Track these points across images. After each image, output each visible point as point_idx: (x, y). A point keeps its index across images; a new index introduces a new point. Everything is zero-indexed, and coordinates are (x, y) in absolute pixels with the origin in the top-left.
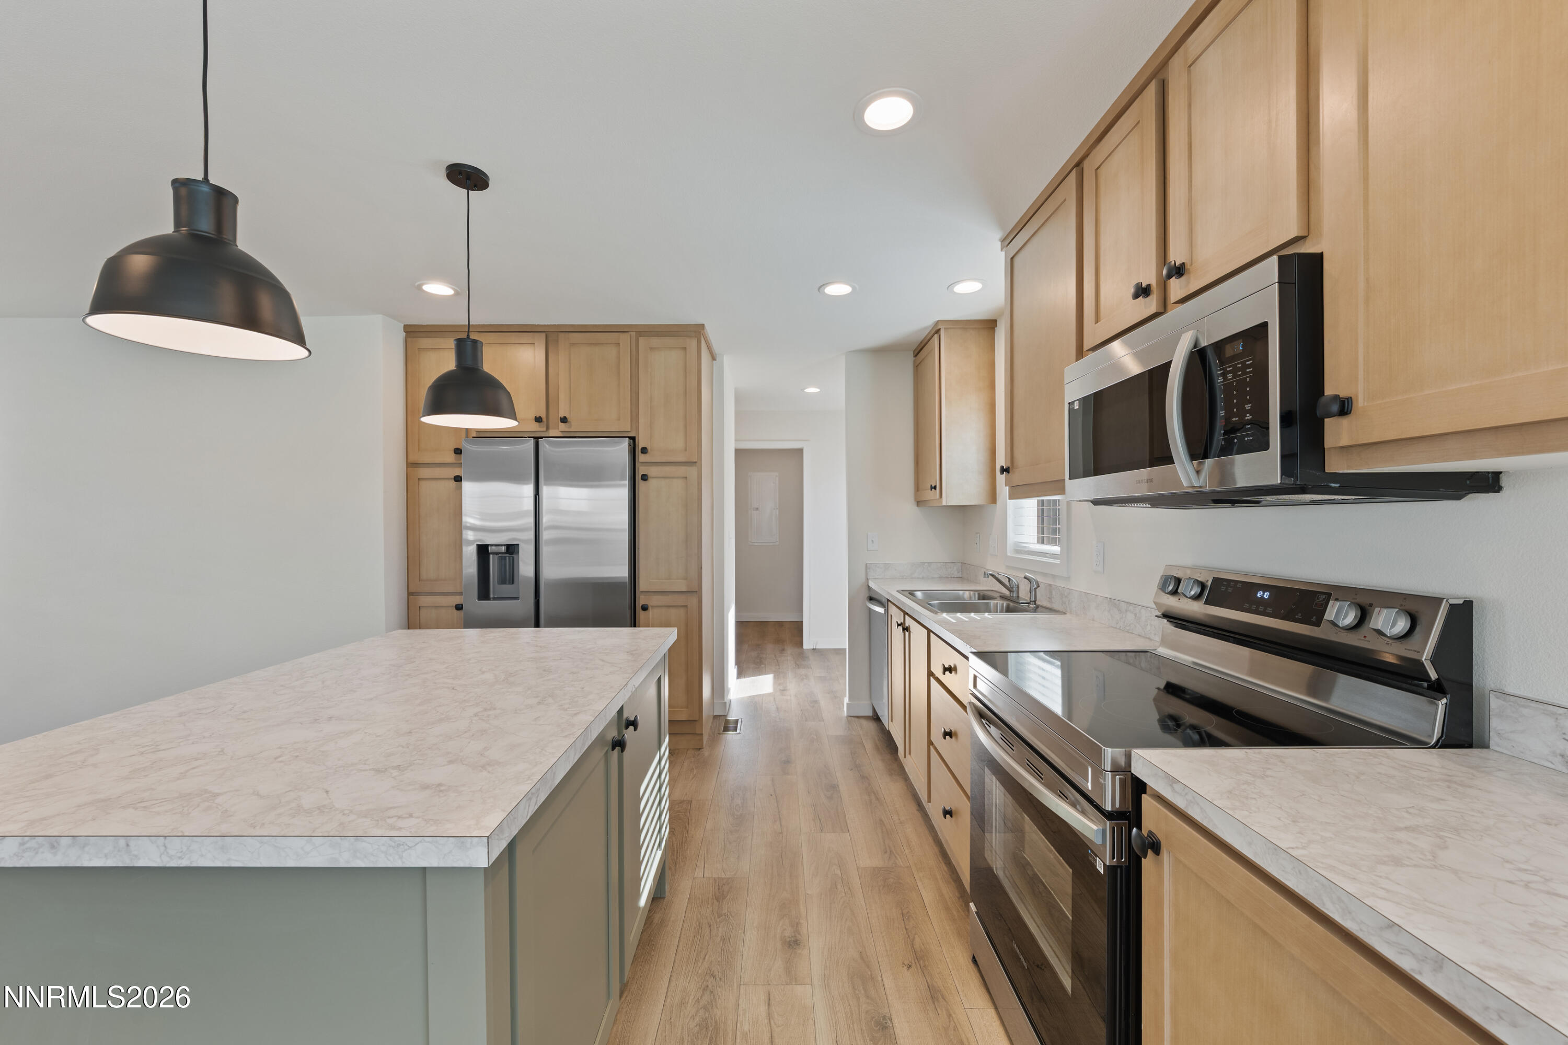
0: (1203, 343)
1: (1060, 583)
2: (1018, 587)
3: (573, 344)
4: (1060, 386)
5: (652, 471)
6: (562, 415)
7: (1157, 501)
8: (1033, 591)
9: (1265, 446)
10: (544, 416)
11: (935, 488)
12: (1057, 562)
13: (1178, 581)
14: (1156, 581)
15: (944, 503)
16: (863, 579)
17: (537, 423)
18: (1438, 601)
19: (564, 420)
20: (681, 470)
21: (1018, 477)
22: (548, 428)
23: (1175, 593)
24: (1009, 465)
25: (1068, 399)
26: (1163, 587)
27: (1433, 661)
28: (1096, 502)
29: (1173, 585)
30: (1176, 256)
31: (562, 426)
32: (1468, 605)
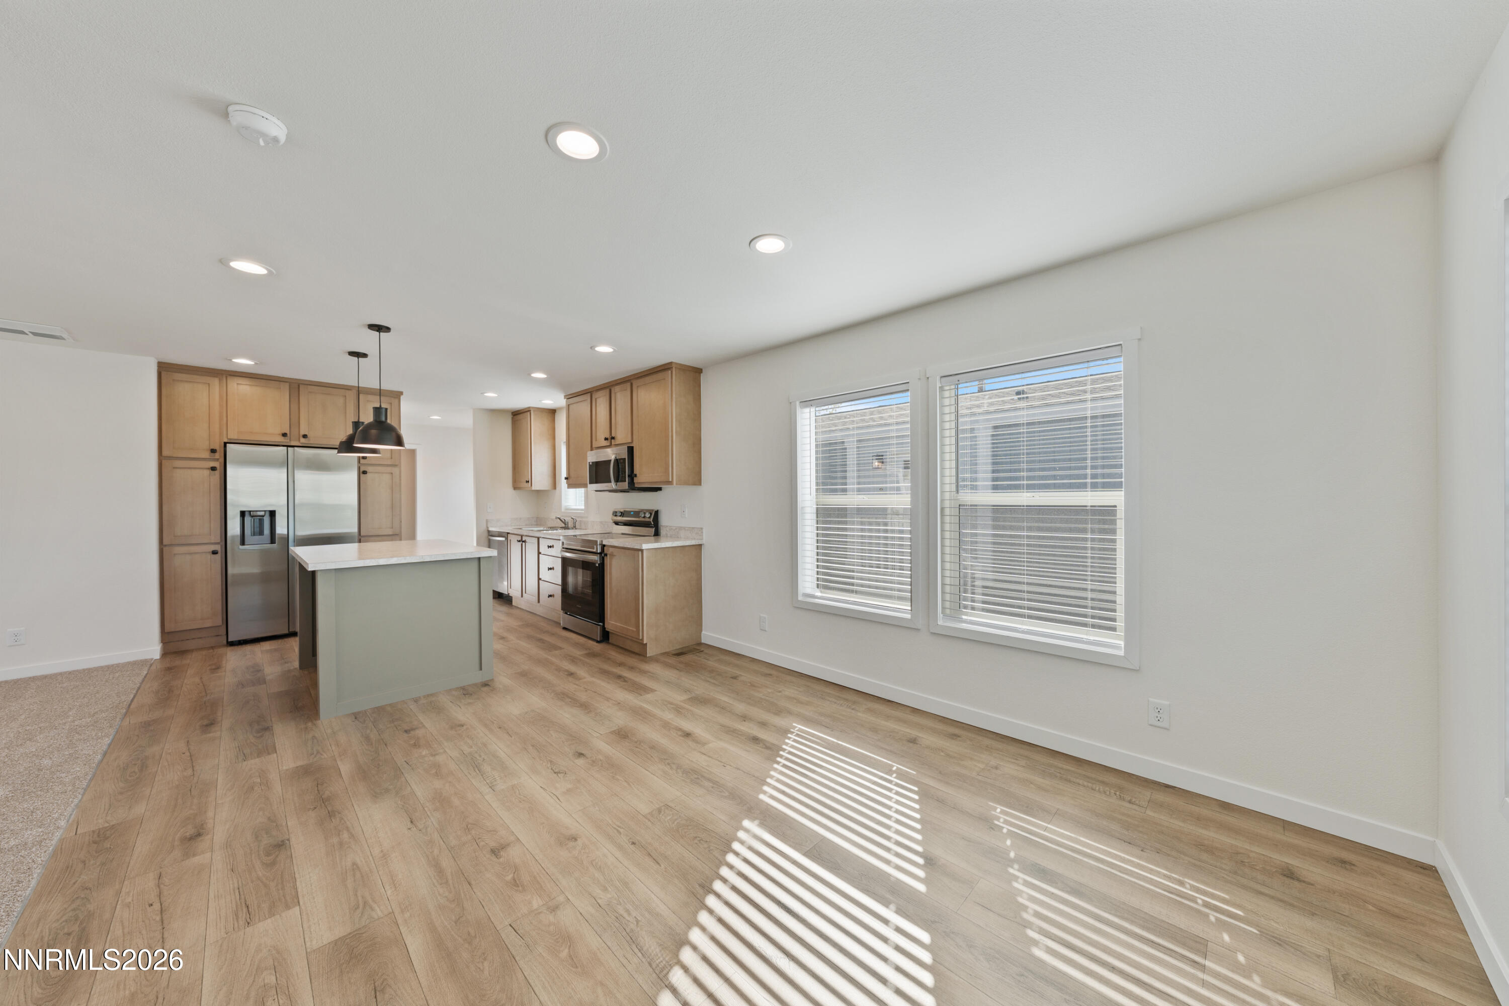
0: (617, 458)
1: (584, 520)
2: (568, 523)
3: (310, 392)
4: (585, 457)
5: (369, 469)
6: (302, 433)
7: (610, 491)
8: (575, 523)
9: (625, 481)
10: (288, 432)
11: (528, 482)
12: (583, 512)
13: (616, 512)
14: (612, 513)
15: (533, 489)
16: (485, 527)
17: (283, 437)
18: (653, 510)
19: (305, 436)
20: (389, 469)
21: (571, 481)
22: (290, 440)
23: (616, 516)
24: (568, 476)
25: (589, 461)
26: (613, 514)
27: (653, 521)
28: (596, 491)
29: (615, 514)
30: (613, 435)
31: (303, 440)
32: (658, 511)
